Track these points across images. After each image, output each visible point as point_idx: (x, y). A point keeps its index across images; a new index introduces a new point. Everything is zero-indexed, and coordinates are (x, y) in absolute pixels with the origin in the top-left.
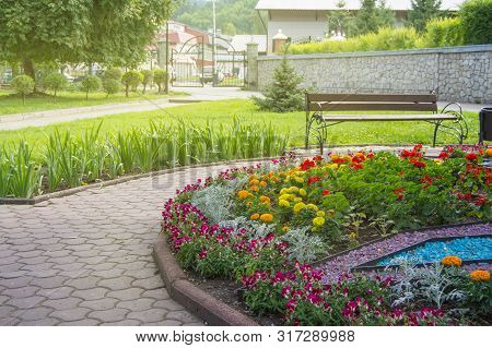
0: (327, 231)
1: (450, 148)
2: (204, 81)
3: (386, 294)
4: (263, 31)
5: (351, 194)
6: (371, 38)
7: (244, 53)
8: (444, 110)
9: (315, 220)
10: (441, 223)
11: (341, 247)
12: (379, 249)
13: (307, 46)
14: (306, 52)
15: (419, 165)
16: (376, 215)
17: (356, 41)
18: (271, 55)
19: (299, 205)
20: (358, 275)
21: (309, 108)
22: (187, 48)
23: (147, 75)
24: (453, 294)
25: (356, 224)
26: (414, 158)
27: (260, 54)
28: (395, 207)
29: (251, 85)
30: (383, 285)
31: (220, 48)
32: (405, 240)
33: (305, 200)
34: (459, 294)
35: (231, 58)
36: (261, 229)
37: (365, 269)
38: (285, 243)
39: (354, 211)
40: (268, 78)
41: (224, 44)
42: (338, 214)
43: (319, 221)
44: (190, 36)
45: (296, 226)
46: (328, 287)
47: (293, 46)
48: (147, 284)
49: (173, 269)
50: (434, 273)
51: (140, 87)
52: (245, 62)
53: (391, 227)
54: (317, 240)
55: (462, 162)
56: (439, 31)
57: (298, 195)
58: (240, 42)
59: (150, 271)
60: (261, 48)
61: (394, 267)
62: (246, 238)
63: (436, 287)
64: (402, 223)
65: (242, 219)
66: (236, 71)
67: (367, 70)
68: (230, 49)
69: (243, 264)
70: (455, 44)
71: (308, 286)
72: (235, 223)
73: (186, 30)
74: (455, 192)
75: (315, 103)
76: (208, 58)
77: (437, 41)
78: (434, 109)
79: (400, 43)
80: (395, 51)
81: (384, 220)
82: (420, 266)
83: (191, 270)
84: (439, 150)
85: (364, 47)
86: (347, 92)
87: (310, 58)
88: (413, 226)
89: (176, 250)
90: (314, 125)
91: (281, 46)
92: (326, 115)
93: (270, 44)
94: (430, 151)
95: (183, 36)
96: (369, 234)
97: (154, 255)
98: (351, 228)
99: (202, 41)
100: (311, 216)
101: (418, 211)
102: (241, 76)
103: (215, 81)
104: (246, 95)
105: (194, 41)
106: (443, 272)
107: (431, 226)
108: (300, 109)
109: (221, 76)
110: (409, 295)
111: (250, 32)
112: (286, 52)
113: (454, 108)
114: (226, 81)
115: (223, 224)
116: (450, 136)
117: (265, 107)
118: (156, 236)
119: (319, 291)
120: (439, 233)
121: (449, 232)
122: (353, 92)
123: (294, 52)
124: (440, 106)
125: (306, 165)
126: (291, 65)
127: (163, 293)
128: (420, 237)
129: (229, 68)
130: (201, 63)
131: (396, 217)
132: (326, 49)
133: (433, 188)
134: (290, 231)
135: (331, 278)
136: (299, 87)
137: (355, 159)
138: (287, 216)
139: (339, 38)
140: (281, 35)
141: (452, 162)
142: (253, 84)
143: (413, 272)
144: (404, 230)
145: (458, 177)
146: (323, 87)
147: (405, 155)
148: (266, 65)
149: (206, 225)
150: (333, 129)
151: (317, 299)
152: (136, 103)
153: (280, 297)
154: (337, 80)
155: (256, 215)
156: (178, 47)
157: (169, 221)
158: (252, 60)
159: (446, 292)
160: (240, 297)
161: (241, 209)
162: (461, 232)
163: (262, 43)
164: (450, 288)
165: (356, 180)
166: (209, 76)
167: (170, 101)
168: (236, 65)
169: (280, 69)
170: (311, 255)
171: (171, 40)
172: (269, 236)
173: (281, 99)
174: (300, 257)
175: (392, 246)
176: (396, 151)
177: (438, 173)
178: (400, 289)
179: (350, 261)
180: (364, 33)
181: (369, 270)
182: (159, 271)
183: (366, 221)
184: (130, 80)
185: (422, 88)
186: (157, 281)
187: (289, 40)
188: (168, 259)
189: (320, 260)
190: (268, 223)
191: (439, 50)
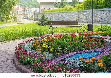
0: (53, 53)
1: (81, 33)
2: (25, 19)
3: (67, 66)
4: (39, 7)
5: (59, 44)
6: (63, 8)
7: (34, 12)
8: (80, 24)
9: (50, 50)
10: (79, 50)
11: (57, 56)
12: (65, 56)
13: (49, 10)
14: (49, 12)
15: (74, 37)
16: (64, 49)
17: (60, 9)
18: (40, 12)
19: (47, 47)
20: (60, 62)
21: (49, 25)
22: (21, 11)
23: (11, 17)
24: (81, 65)
25: (60, 51)
26: (73, 35)
27: (38, 12)
28: (69, 46)
30: (66, 64)
31: (29, 11)
32: (71, 54)
33: (48, 46)
34: (82, 65)
35: (31, 13)
36: (38, 52)
37: (62, 61)
38: (44, 56)
39: (59, 48)
40: (40, 18)
41: (30, 10)
42: (56, 49)
43: (51, 50)
44: (21, 8)
45: (46, 51)
46: (53, 65)
48: (11, 66)
49: (17, 62)
50: (77, 61)
51: (10, 20)
52: (35, 14)
53: (68, 51)
54: (51, 55)
55: (84, 36)
56: (78, 7)
57: (47, 44)
58: (33, 9)
59: (12, 63)
60: (38, 11)
61: (68, 60)
62: (34, 55)
63: (77, 64)
64: (70, 50)
65: (34, 50)
66: (33, 16)
67: (62, 16)
68: (31, 11)
69: (34, 61)
70: (82, 10)
71: (49, 65)
72: (32, 51)
73: (21, 7)
74: (82, 43)
75: (50, 23)
76: (26, 13)
77: (78, 9)
78: (77, 24)
79: (70, 9)
80: (69, 11)
81: (66, 49)
82: (74, 60)
83: (22, 63)
84: (79, 33)
85: (62, 10)
86: (58, 21)
88: (73, 51)
89: (18, 58)
90: (51, 28)
91: (43, 10)
92: (53, 26)
93: (40, 10)
94: (77, 34)
96: (63, 53)
97: (13, 59)
98: (59, 52)
99: (24, 9)
100: (49, 49)
101: (74, 47)
102: (34, 17)
103: (28, 18)
104: (35, 22)
106: (79, 61)
107: (77, 51)
108: (47, 25)
109: (29, 17)
110: (72, 66)
111: (35, 7)
112: (44, 12)
113: (82, 24)
114: (30, 19)
115: (29, 52)
116: (81, 30)
117: (39, 24)
118: (14, 55)
119: (51, 66)
120: (79, 52)
121: (80, 52)
122: (59, 21)
123: (46, 12)
124: (79, 23)
125: (48, 38)
126: (45, 15)
127: (15, 68)
128: (74, 53)
129: (31, 15)
130: (24, 14)
131: (69, 49)
132: (53, 11)
133: (77, 42)
134: (45, 53)
135: (54, 63)
136: (47, 20)
137: (60, 36)
138: (44, 49)
139: (56, 8)
140: (43, 8)
141: (81, 36)
142: (37, 19)
143: (73, 61)
144: (71, 52)
145: (83, 39)
146: (53, 20)
147: (71, 35)
148: (39, 15)
149: (25, 52)
150: (55, 29)
151: (51, 68)
152: (9, 24)
153: (42, 68)
154: (56, 18)
155: (37, 49)
156: (19, 11)
157: (16, 51)
158: (36, 14)
159: (80, 65)
160: (33, 68)
161: (33, 48)
162: (83, 52)
163: (38, 10)
164: (81, 64)
165: (59, 41)
166: (26, 17)
167: (17, 23)
168: (33, 15)
169: (43, 16)
170: (50, 58)
171: (17, 9)
172: (40, 54)
173: (43, 22)
174: (47, 59)
175: (68, 55)
176: (69, 34)
177: (78, 39)
178: (70, 65)
179: (58, 59)
180: (62, 7)
181: (63, 61)
182: (14, 63)
183: (62, 50)
184: (7, 19)
185: (75, 19)
186: (14, 65)
187: (45, 9)
188: (16, 60)
189: (52, 59)
191: (79, 11)
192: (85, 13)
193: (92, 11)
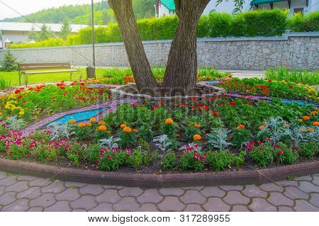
0: (26, 117)
1: (75, 82)
5: (35, 101)
6: (46, 42)
9: (20, 113)
10: (71, 108)
11: (32, 122)
12: (46, 121)
13: (20, 45)
15: (63, 88)
16: (46, 108)
17: (40, 43)
18: (4, 49)
19: (14, 108)
20: (37, 131)
21: (19, 70)
24: (72, 133)
25: (38, 112)
26: (61, 86)
28: (53, 104)
30: (47, 134)
32: (57, 116)
33: (16, 105)
34: (74, 133)
37: (40, 129)
38: (7, 123)
39: (37, 108)
42: (30, 110)
43: (22, 113)
46: (24, 138)
47: (13, 45)
50: (65, 127)
53: (51, 112)
54: (21, 121)
55: (79, 86)
56: (71, 40)
57: (13, 104)
61: (51, 127)
63: (66, 132)
64: (56, 110)
67: (45, 55)
70: (77, 44)
75: (22, 68)
77: (71, 43)
78: (70, 68)
79: (57, 44)
80: (56, 47)
81: (48, 109)
82: (61, 125)
85: (43, 45)
87: (21, 50)
88: (60, 111)
90: (22, 76)
92: (27, 72)
93: (4, 44)
94: (68, 83)
96: (43, 115)
98: (36, 114)
100: (18, 111)
106: (68, 126)
107: (67, 110)
108: (16, 70)
110: (57, 136)
112: (9, 48)
113: (77, 67)
116: (76, 78)
117: (2, 70)
119: (20, 140)
120: (70, 112)
121: (73, 111)
123: (14, 48)
124: (72, 67)
125: (17, 92)
126: (11, 53)
128: (63, 114)
131: (53, 108)
132: (28, 46)
133: (67, 96)
134: (9, 118)
136: (16, 61)
137: (38, 88)
138: (9, 113)
139: (33, 42)
140: (8, 41)
141: (75, 86)
143: (58, 127)
144: (56, 112)
145: (78, 91)
147: (58, 85)
148: (2, 53)
150: (30, 77)
151: (20, 143)
154: (34, 58)
159: (70, 133)
162: (78, 111)
164: (72, 131)
165: (38, 96)
169: (7, 54)
170: (19, 127)
173: (9, 66)
175: (52, 119)
176: (54, 84)
177: (70, 91)
178: (54, 134)
179: (34, 127)
180: (43, 40)
181: (42, 129)
183: (42, 110)
185: (65, 61)
187: (12, 43)
189: (23, 128)
191: (71, 46)
192: (83, 50)
193: (93, 47)
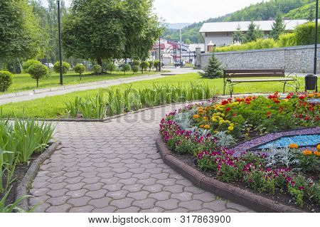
0: (234, 133)
1: (291, 94)
2: (176, 65)
3: (263, 161)
4: (203, 42)
5: (245, 115)
6: (253, 43)
7: (194, 52)
8: (288, 76)
9: (229, 128)
10: (288, 128)
11: (241, 140)
12: (259, 141)
13: (223, 48)
14: (223, 51)
15: (277, 102)
16: (257, 125)
17: (246, 45)
18: (206, 52)
19: (222, 121)
20: (250, 153)
21: (225, 77)
22: (168, 51)
23: (151, 63)
24: (294, 161)
25: (248, 129)
26: (274, 98)
27: (202, 52)
28: (266, 121)
29: (198, 67)
30: (262, 157)
31: (184, 50)
32: (271, 137)
33: (224, 119)
35: (188, 54)
36: (205, 132)
37: (253, 150)
38: (216, 138)
39: (247, 123)
40: (205, 63)
41: (185, 48)
42: (240, 125)
43: (231, 128)
44: (169, 45)
45: (220, 130)
46: (236, 158)
47: (217, 48)
48: (154, 157)
49: (165, 150)
50: (285, 152)
51: (148, 69)
52: (195, 56)
53: (265, 130)
54: (230, 137)
55: (297, 101)
56: (285, 40)
57: (221, 116)
58: (192, 47)
59: (155, 151)
60: (202, 50)
61: (266, 149)
62: (198, 136)
63: (286, 158)
64: (270, 129)
65: (196, 127)
66: (191, 60)
67: (251, 59)
68: (188, 51)
69: (197, 148)
70: (293, 45)
71: (227, 157)
72: (193, 129)
73: (168, 43)
74: (294, 114)
75: (227, 74)
76: (178, 55)
77: (284, 44)
78: (284, 76)
79: (267, 45)
80: (265, 49)
81: (261, 127)
82: (279, 148)
83: (173, 151)
84: (286, 95)
85: (250, 48)
86: (242, 69)
87: (225, 54)
88: (275, 130)
89: (166, 142)
90: (228, 84)
91: (211, 49)
92: (233, 79)
93: (207, 48)
94: (282, 95)
95: (167, 46)
96: (254, 134)
97: (156, 143)
98: (246, 132)
99: (175, 47)
100: (227, 126)
101: (277, 123)
102: (193, 63)
103: (181, 65)
104: (196, 71)
105: (172, 48)
106: (290, 151)
107: (283, 130)
108: (221, 77)
109: (184, 63)
110: (274, 162)
111: (197, 42)
112: (214, 51)
113: (293, 75)
114: (187, 65)
115: (187, 129)
116: (291, 88)
117: (204, 76)
118: (157, 136)
119: (232, 160)
120: (287, 133)
121: (292, 133)
122: (245, 69)
123: (218, 51)
124: (286, 74)
125: (224, 103)
126: (216, 57)
127: (160, 161)
128: (278, 135)
129: (188, 59)
130: (175, 57)
131: (266, 126)
132: (232, 49)
133: (284, 113)
134: (218, 133)
135: (237, 154)
136: (220, 67)
137: (247, 100)
138: (216, 126)
139: (238, 44)
140: (211, 44)
141: (292, 100)
142: (199, 66)
143: (276, 152)
144: (270, 132)
145: (296, 107)
146: (231, 67)
147: (270, 97)
148: (205, 57)
149: (180, 130)
150: (236, 86)
151: (231, 164)
152: (146, 76)
153: (214, 162)
154: (237, 63)
155: (202, 126)
156: (164, 51)
157: (163, 128)
158: (198, 55)
159: (291, 160)
160: (196, 162)
161: (195, 123)
162: (298, 133)
163: (202, 47)
164: (293, 158)
165: (248, 109)
166: (179, 63)
167: (162, 75)
168: (191, 58)
169: (212, 59)
170: (228, 144)
171: (162, 47)
172: (208, 135)
173: (212, 73)
174: (223, 144)
175: (265, 139)
176: (266, 96)
177: (286, 106)
178: (269, 159)
179: (245, 147)
180: (250, 41)
181: (255, 150)
182: (159, 151)
183: (253, 128)
184: (144, 66)
185: (277, 66)
186: (158, 155)
187: (215, 45)
188: (162, 145)
189: (232, 146)
190: (208, 129)
191: (285, 48)
192: (299, 53)
193: (316, 48)
